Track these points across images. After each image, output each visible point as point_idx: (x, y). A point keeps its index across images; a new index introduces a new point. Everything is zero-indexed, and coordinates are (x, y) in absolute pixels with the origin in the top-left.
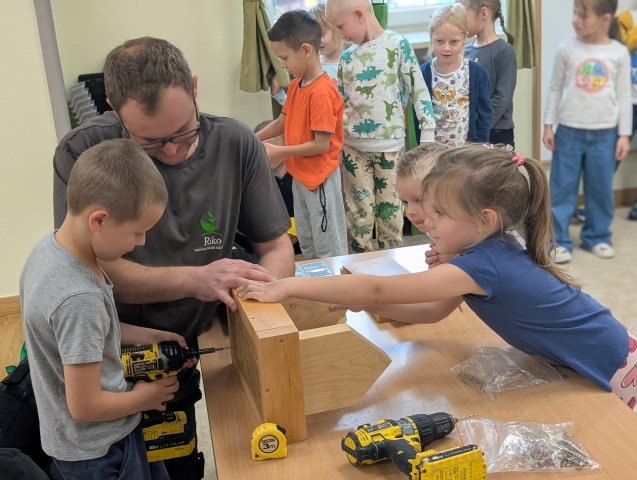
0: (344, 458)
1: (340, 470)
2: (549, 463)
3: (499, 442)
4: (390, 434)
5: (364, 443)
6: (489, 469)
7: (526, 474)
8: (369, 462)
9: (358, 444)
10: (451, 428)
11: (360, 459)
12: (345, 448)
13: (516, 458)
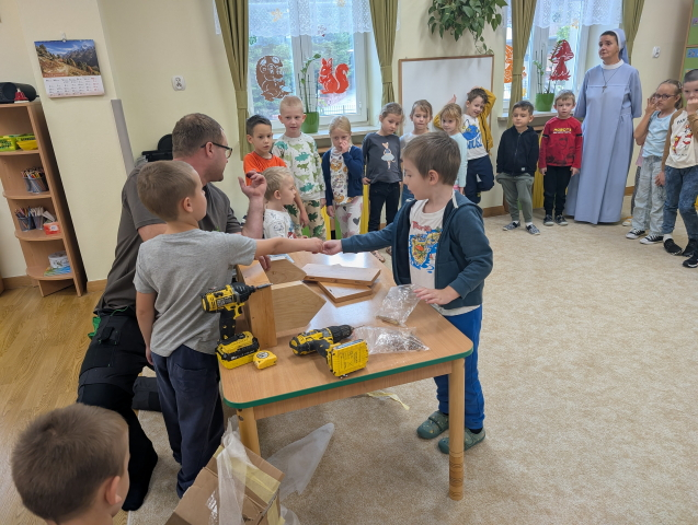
0: (291, 352)
1: (289, 358)
2: (402, 348)
3: (375, 338)
4: (316, 337)
5: (302, 343)
6: (371, 352)
7: (390, 354)
8: (305, 352)
9: (298, 343)
10: (351, 332)
11: (300, 352)
12: (292, 346)
13: (384, 346)
